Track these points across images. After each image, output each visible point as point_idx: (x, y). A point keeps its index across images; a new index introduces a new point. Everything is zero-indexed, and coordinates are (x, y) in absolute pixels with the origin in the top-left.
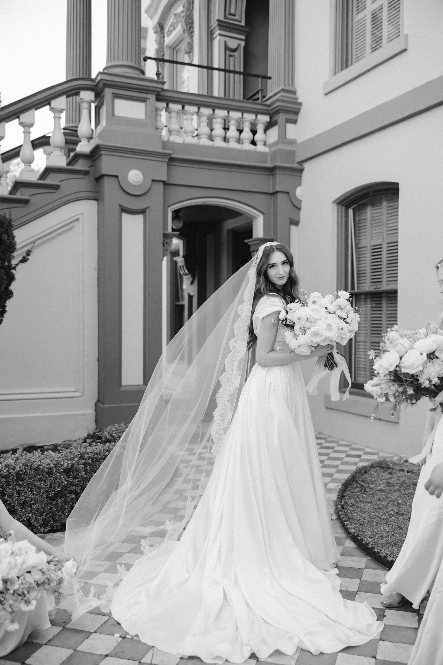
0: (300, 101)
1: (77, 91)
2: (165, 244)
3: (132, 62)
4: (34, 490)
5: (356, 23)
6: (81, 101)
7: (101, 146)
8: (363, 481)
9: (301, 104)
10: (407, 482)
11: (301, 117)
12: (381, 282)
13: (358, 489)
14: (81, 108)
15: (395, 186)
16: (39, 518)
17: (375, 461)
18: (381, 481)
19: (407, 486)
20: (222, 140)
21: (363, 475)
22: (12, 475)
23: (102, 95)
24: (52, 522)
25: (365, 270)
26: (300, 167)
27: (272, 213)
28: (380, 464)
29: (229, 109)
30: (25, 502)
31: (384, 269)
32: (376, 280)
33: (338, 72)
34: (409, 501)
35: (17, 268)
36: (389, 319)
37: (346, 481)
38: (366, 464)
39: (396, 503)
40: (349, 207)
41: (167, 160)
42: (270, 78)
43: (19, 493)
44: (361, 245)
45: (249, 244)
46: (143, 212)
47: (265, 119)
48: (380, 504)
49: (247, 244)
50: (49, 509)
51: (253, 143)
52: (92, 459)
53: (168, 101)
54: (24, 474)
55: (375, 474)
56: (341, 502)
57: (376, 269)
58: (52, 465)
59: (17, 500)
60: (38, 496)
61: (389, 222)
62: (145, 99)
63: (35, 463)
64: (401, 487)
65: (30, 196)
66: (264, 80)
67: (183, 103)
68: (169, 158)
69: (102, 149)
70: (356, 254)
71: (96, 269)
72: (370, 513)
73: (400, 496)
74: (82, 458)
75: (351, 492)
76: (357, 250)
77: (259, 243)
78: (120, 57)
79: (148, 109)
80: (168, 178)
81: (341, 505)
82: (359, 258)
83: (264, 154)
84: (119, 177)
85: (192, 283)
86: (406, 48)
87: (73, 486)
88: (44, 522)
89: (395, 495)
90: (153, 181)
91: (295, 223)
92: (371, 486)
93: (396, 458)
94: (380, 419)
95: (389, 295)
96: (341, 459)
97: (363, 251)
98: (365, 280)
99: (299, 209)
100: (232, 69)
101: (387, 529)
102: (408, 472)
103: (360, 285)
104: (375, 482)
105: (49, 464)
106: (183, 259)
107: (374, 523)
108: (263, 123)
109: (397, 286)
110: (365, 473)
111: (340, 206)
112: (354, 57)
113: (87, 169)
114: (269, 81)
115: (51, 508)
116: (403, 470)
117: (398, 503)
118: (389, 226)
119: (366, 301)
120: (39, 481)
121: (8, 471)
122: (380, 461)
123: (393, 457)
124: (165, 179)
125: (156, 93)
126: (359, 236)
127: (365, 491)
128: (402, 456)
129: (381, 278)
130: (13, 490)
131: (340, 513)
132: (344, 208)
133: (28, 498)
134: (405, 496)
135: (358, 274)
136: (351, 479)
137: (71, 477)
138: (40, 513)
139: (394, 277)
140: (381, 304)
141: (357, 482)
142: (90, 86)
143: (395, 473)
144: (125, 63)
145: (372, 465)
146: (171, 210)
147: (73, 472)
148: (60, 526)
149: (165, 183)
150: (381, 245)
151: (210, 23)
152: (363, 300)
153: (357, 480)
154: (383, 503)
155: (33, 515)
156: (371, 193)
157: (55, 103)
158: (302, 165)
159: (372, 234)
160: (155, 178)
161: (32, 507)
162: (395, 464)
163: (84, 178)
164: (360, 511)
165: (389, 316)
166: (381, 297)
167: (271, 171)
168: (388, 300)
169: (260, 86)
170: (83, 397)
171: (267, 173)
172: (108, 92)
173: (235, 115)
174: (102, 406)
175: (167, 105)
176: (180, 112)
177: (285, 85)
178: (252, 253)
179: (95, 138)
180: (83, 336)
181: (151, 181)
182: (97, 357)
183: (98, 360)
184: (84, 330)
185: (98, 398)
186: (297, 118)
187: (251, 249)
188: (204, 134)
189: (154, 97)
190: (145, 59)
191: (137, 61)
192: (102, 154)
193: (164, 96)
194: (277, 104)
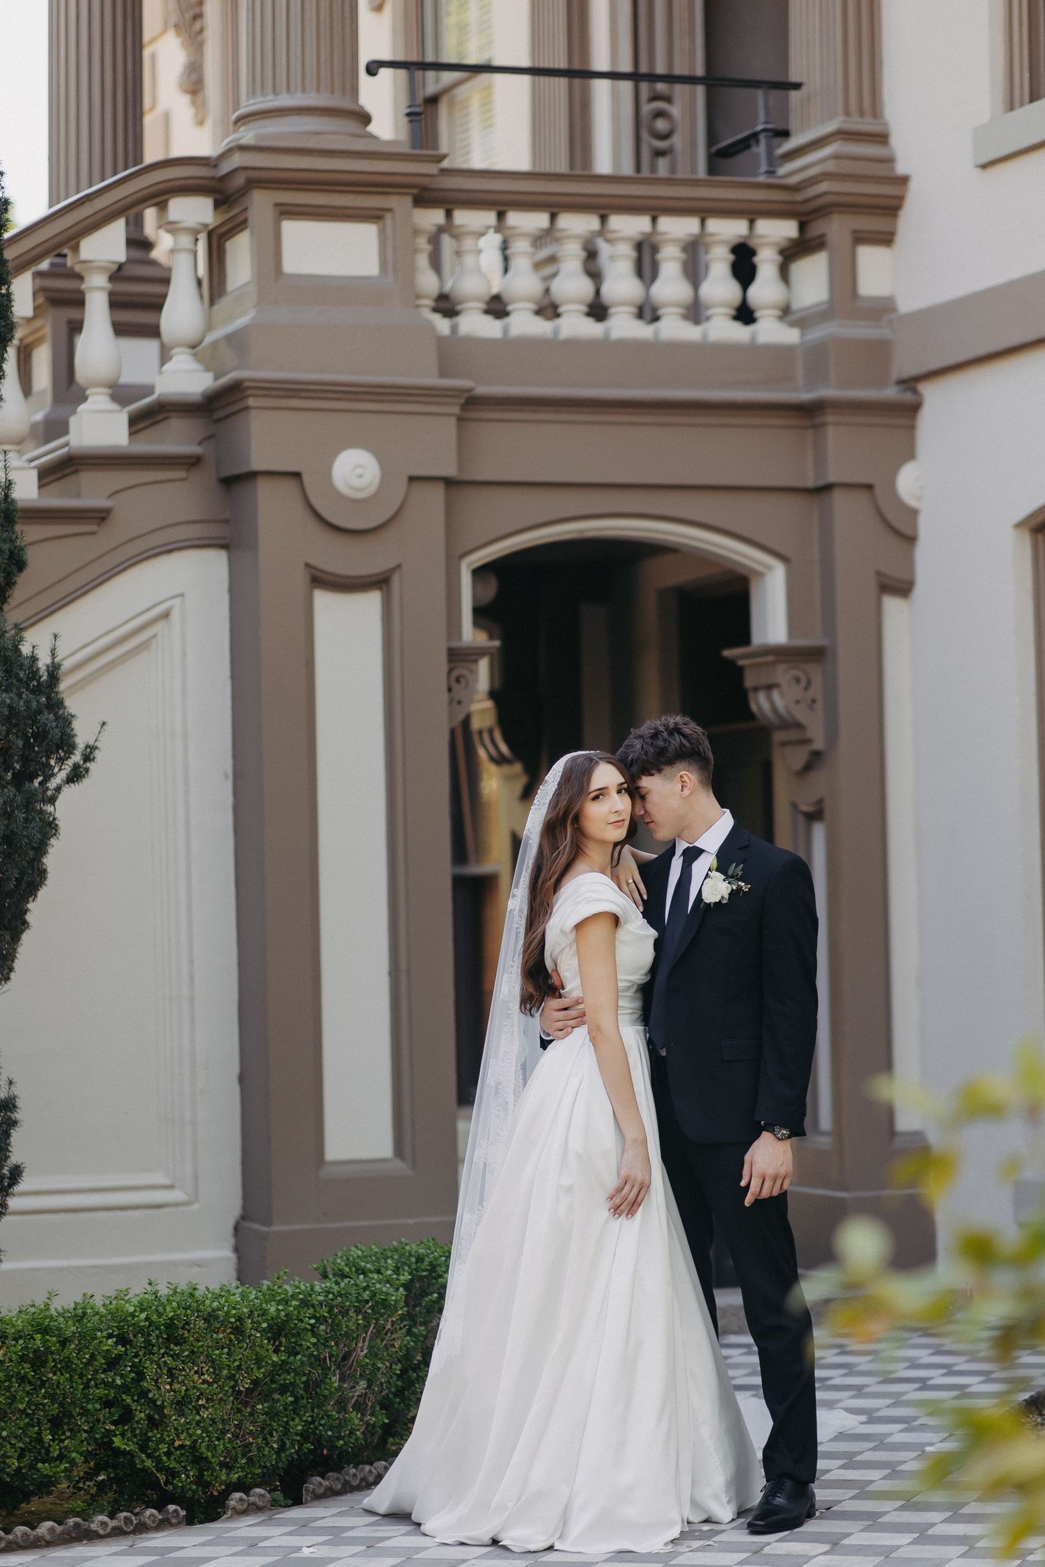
0: (901, 168)
1: (161, 199)
2: (454, 685)
3: (332, 92)
4: (204, 1370)
6: (170, 227)
7: (246, 384)
9: (904, 180)
11: (907, 222)
16: (217, 1443)
20: (635, 316)
22: (158, 1328)
23: (238, 207)
24: (243, 1463)
26: (908, 397)
27: (816, 557)
29: (655, 210)
30: (185, 1401)
33: (1021, 105)
35: (62, 799)
41: (456, 410)
42: (797, 86)
43: (171, 1374)
45: (741, 663)
46: (380, 582)
47: (786, 229)
49: (731, 663)
50: (236, 1426)
51: (745, 314)
53: (449, 202)
54: (183, 1328)
58: (245, 1310)
59: (168, 1392)
60: (215, 1385)
62: (379, 213)
66: (775, 95)
67: (501, 205)
68: (462, 401)
69: (250, 392)
71: (227, 777)
77: (774, 663)
78: (296, 81)
79: (389, 243)
80: (459, 466)
83: (780, 354)
84: (306, 478)
87: (289, 1374)
88: (225, 1457)
90: (412, 479)
91: (903, 588)
99: (910, 540)
100: (660, 69)
106: (489, 704)
108: (776, 244)
111: (1040, 538)
113: (192, 449)
114: (791, 95)
115: (241, 1423)
120: (218, 1348)
121: (147, 1319)
124: (451, 471)
125: (415, 191)
130: (159, 1367)
133: (193, 1389)
137: (283, 1349)
138: (217, 1432)
142: (201, 182)
144: (311, 100)
146: (469, 565)
147: (286, 1336)
148: (259, 1475)
149: (449, 482)
155: (204, 1435)
158: (915, 391)
160: (418, 472)
161: (202, 1414)
163: (184, 480)
167: (809, 414)
169: (762, 117)
170: (196, 1206)
171: (792, 422)
172: (261, 203)
173: (679, 227)
174: (264, 1229)
175: (449, 214)
176: (491, 231)
177: (847, 113)
178: (751, 695)
179: (215, 344)
180: (192, 999)
181: (405, 481)
182: (235, 1069)
183: (242, 1079)
184: (192, 978)
185: (244, 1207)
186: (894, 225)
187: (750, 681)
188: (571, 301)
189: (408, 200)
190: (372, 69)
191: (348, 86)
192: (247, 408)
193: (437, 190)
194: (824, 187)
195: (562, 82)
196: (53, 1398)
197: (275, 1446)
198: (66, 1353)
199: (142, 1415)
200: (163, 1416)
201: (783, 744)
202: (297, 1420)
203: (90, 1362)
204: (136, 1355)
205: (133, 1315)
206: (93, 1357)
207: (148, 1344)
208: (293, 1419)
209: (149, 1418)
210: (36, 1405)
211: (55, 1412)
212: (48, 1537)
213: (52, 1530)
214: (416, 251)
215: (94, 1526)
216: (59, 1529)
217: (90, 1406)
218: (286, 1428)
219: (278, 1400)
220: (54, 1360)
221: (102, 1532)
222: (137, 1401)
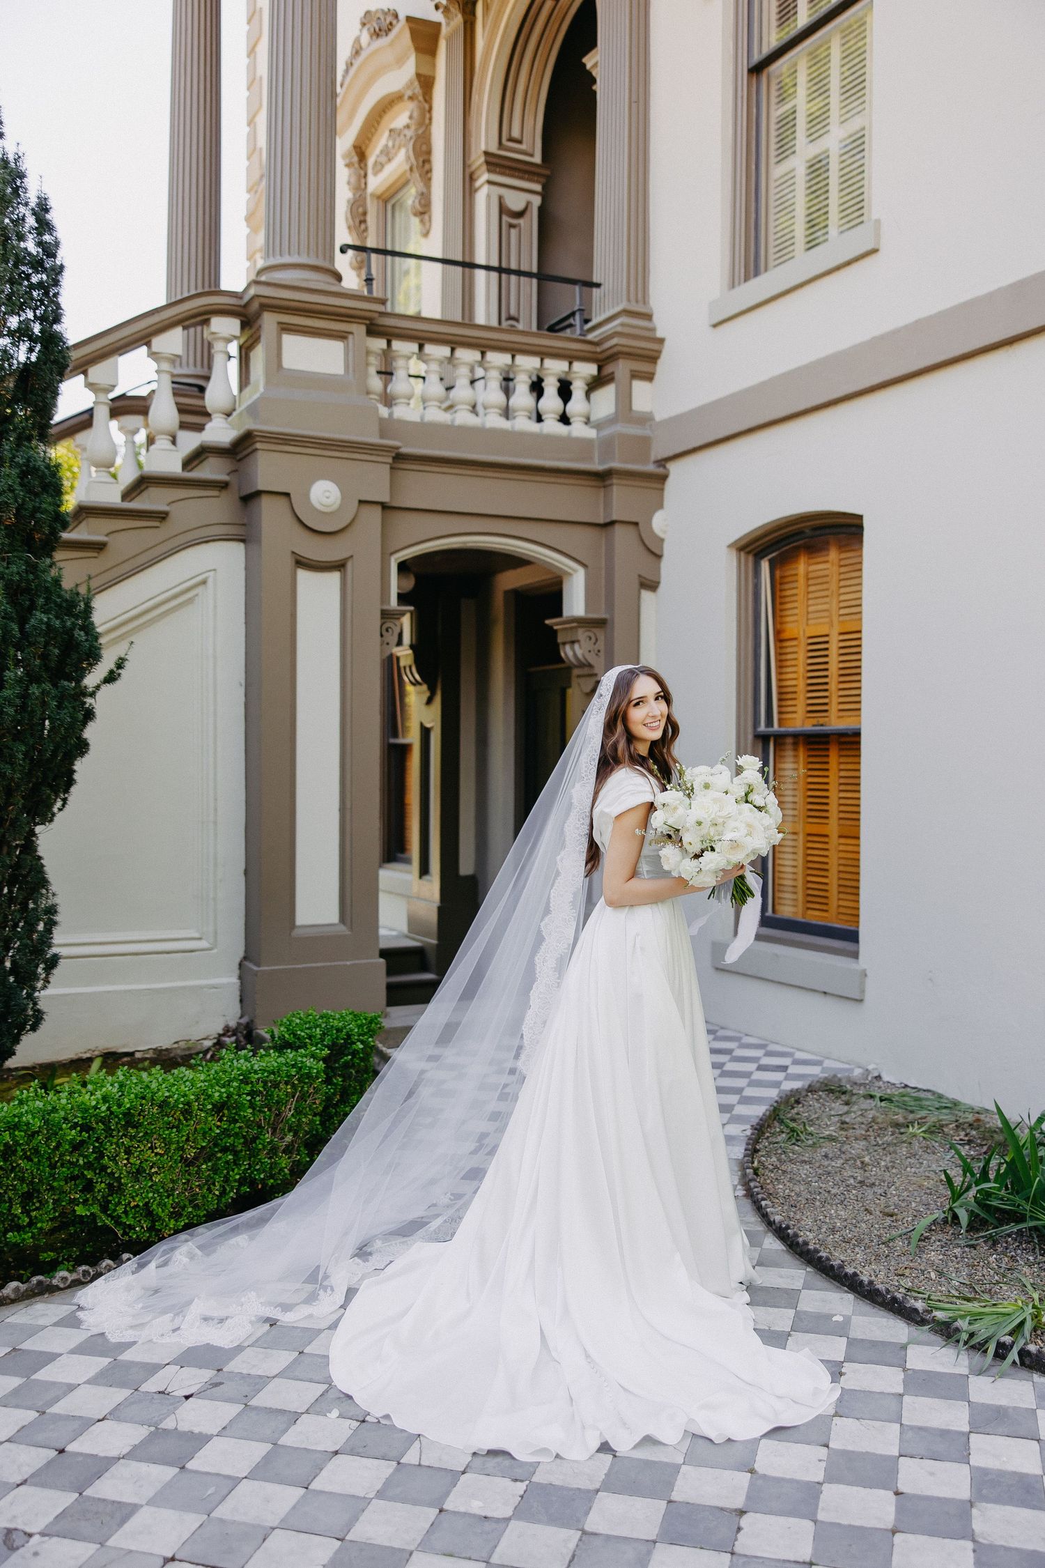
0: (659, 334)
1: (206, 317)
2: (384, 633)
3: (317, 257)
5: (776, 181)
6: (213, 336)
7: (256, 433)
8: (793, 1120)
9: (661, 341)
10: (879, 1120)
11: (662, 367)
12: (826, 711)
13: (784, 1135)
14: (213, 351)
15: (856, 521)
17: (816, 1079)
18: (830, 1120)
19: (881, 1129)
20: (501, 415)
21: (793, 1108)
22: (117, 1116)
23: (256, 326)
24: (190, 1210)
25: (795, 686)
26: (661, 470)
27: (603, 565)
28: (826, 1085)
29: (514, 351)
30: (140, 1171)
31: (833, 686)
32: (817, 709)
33: (739, 284)
34: (884, 1158)
35: (99, 695)
36: (843, 787)
37: (761, 1120)
38: (797, 1085)
39: (858, 1163)
40: (763, 558)
41: (390, 460)
42: (598, 285)
43: (128, 1152)
44: (785, 635)
45: (555, 628)
46: (340, 566)
47: (590, 369)
48: (829, 1165)
49: (550, 628)
50: (184, 1183)
51: (564, 419)
52: (265, 1083)
53: (390, 335)
54: (139, 1115)
55: (817, 1105)
56: (753, 1163)
57: (817, 684)
58: (192, 1097)
59: (125, 1165)
60: (165, 1157)
61: (842, 590)
62: (345, 335)
63: (160, 1093)
64: (868, 1131)
65: (107, 535)
66: (585, 289)
67: (422, 340)
68: (393, 454)
69: (257, 439)
70: (776, 653)
71: (241, 685)
72: (809, 1183)
73: (867, 1150)
74: (246, 1081)
75: (770, 1143)
76: (779, 644)
77: (576, 628)
78: (294, 247)
79: (351, 353)
80: (391, 496)
81: (753, 1168)
82: (781, 661)
83: (586, 443)
84: (292, 496)
85: (429, 701)
86: (876, 247)
88: (174, 1208)
89: (857, 1146)
90: (361, 502)
91: (652, 586)
92: (810, 1129)
93: (857, 1072)
94: (825, 993)
95: (843, 740)
96: (747, 1075)
97: (792, 646)
98: (795, 706)
99: (659, 557)
101: (842, 1213)
102: (881, 1100)
103: (784, 716)
104: (817, 1122)
105: (185, 1095)
106: (410, 652)
107: (818, 1203)
108: (584, 378)
109: (860, 723)
110: (798, 1102)
111: (742, 554)
112: (771, 257)
113: (223, 477)
114: (595, 290)
115: (188, 1181)
116: (872, 1097)
117: (862, 1163)
118: (842, 598)
119: (796, 750)
120: (168, 1129)
121: (109, 1109)
122: (826, 1078)
123: (852, 1070)
124: (385, 498)
125: (368, 322)
126: (781, 616)
127: (797, 1140)
128: (870, 1067)
129: (826, 704)
131: (752, 1184)
132: (751, 558)
133: (147, 1161)
134: (876, 1148)
135: (780, 693)
136: (770, 1116)
138: (167, 1191)
139: (853, 704)
140: (828, 756)
141: (781, 1122)
142: (232, 308)
143: (855, 1103)
144: (304, 259)
145: (810, 1086)
146: (396, 560)
147: (228, 1109)
148: (204, 1216)
149: (385, 507)
150: (827, 636)
151: (469, 157)
152: (789, 747)
153: (782, 1117)
154: (833, 1164)
156: (807, 531)
157: (159, 343)
158: (664, 467)
159: (808, 613)
160: (364, 498)
162: (856, 1084)
163: (217, 497)
164: (791, 1180)
165: (842, 781)
166: (827, 743)
167: (602, 478)
168: (841, 750)
169: (578, 302)
170: (215, 951)
171: (594, 483)
172: (269, 321)
173: (528, 363)
174: (255, 968)
175: (389, 343)
176: (415, 357)
177: (629, 300)
178: (561, 647)
179: (241, 414)
180: (215, 823)
181: (356, 503)
182: (243, 866)
183: (246, 872)
184: (216, 810)
185: (246, 951)
186: (655, 368)
187: (560, 640)
188: (463, 403)
189: (363, 329)
190: (343, 251)
191: (328, 255)
192: (256, 449)
193: (383, 326)
194: (614, 341)
195: (459, 269)
196: (22, 1180)
197: (217, 1193)
198: (34, 1142)
199: (103, 1185)
200: (121, 1184)
201: (579, 676)
202: (236, 1171)
203: (57, 1148)
204: (97, 1140)
205: (96, 1108)
206: (59, 1145)
207: (108, 1130)
208: (233, 1170)
209: (110, 1186)
210: (8, 1186)
211: (26, 1190)
212: (12, 1296)
213: (17, 1289)
214: (368, 364)
215: (55, 1282)
216: (23, 1287)
217: (55, 1184)
218: (226, 1180)
219: (220, 1158)
220: (23, 1150)
221: (62, 1286)
222: (99, 1174)
